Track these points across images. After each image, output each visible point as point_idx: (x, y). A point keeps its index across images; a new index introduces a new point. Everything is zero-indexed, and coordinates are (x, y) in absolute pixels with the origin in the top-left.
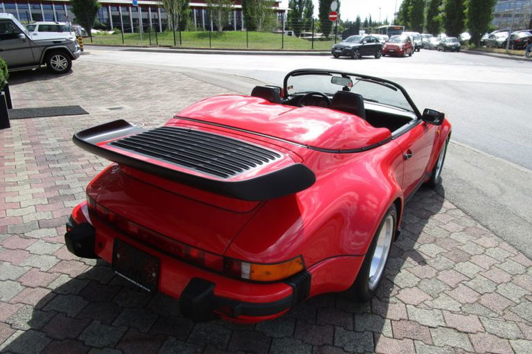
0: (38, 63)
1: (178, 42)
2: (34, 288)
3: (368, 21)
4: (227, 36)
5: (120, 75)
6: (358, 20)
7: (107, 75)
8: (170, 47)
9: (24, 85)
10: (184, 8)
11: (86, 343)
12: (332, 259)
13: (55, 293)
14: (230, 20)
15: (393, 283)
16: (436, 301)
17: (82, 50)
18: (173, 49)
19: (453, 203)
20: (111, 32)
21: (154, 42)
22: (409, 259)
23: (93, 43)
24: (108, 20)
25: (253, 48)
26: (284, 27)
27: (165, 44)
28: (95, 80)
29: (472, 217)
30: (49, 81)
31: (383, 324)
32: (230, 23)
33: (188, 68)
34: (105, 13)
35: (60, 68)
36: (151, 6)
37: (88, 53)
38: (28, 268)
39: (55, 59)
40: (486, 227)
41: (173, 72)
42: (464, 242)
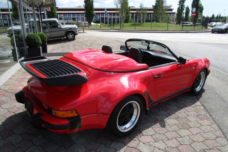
0: (63, 37)
1: (122, 28)
2: (10, 112)
3: (219, 16)
4: (144, 25)
5: (92, 41)
6: (213, 16)
7: (87, 41)
8: (118, 30)
9: (57, 44)
10: (127, 13)
11: (14, 132)
12: (95, 114)
13: (16, 115)
14: (149, 18)
15: (141, 132)
16: (156, 143)
17: (84, 31)
18: (119, 30)
19: (201, 103)
20: (99, 24)
21: (112, 28)
22: (158, 124)
23: (89, 29)
24: (100, 19)
25: (154, 30)
26: (174, 20)
27: (117, 29)
28: (82, 43)
29: (207, 111)
30: (66, 43)
31: (123, 147)
32: (149, 19)
33: (119, 38)
34: (99, 16)
35: (71, 38)
36: (113, 13)
37: (86, 33)
38: (13, 106)
39: (69, 35)
40: (211, 116)
41: (112, 40)
42: (192, 121)
